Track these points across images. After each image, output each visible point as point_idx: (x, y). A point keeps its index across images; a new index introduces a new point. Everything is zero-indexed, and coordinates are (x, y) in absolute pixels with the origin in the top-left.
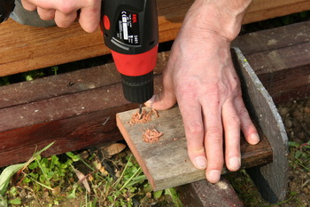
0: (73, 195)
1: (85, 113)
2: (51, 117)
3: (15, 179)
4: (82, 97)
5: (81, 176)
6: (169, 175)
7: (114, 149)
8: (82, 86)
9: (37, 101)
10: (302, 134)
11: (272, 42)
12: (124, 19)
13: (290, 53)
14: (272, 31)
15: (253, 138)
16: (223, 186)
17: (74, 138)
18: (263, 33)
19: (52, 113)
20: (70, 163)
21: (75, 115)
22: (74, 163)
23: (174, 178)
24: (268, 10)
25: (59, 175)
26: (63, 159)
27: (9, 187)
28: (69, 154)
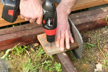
0: (25, 57)
1: (28, 35)
2: (19, 36)
3: (10, 53)
4: (27, 31)
5: (27, 52)
6: (52, 51)
7: (36, 45)
8: (27, 28)
9: (16, 32)
10: (85, 41)
11: (78, 16)
12: (49, 21)
13: (82, 19)
14: (77, 14)
15: (72, 41)
16: (65, 54)
17: (26, 42)
18: (75, 14)
19: (20, 35)
20: (24, 48)
21: (26, 36)
22: (25, 49)
23: (53, 52)
24: (76, 8)
25: (21, 51)
26: (23, 47)
27: (8, 55)
28: (24, 46)
